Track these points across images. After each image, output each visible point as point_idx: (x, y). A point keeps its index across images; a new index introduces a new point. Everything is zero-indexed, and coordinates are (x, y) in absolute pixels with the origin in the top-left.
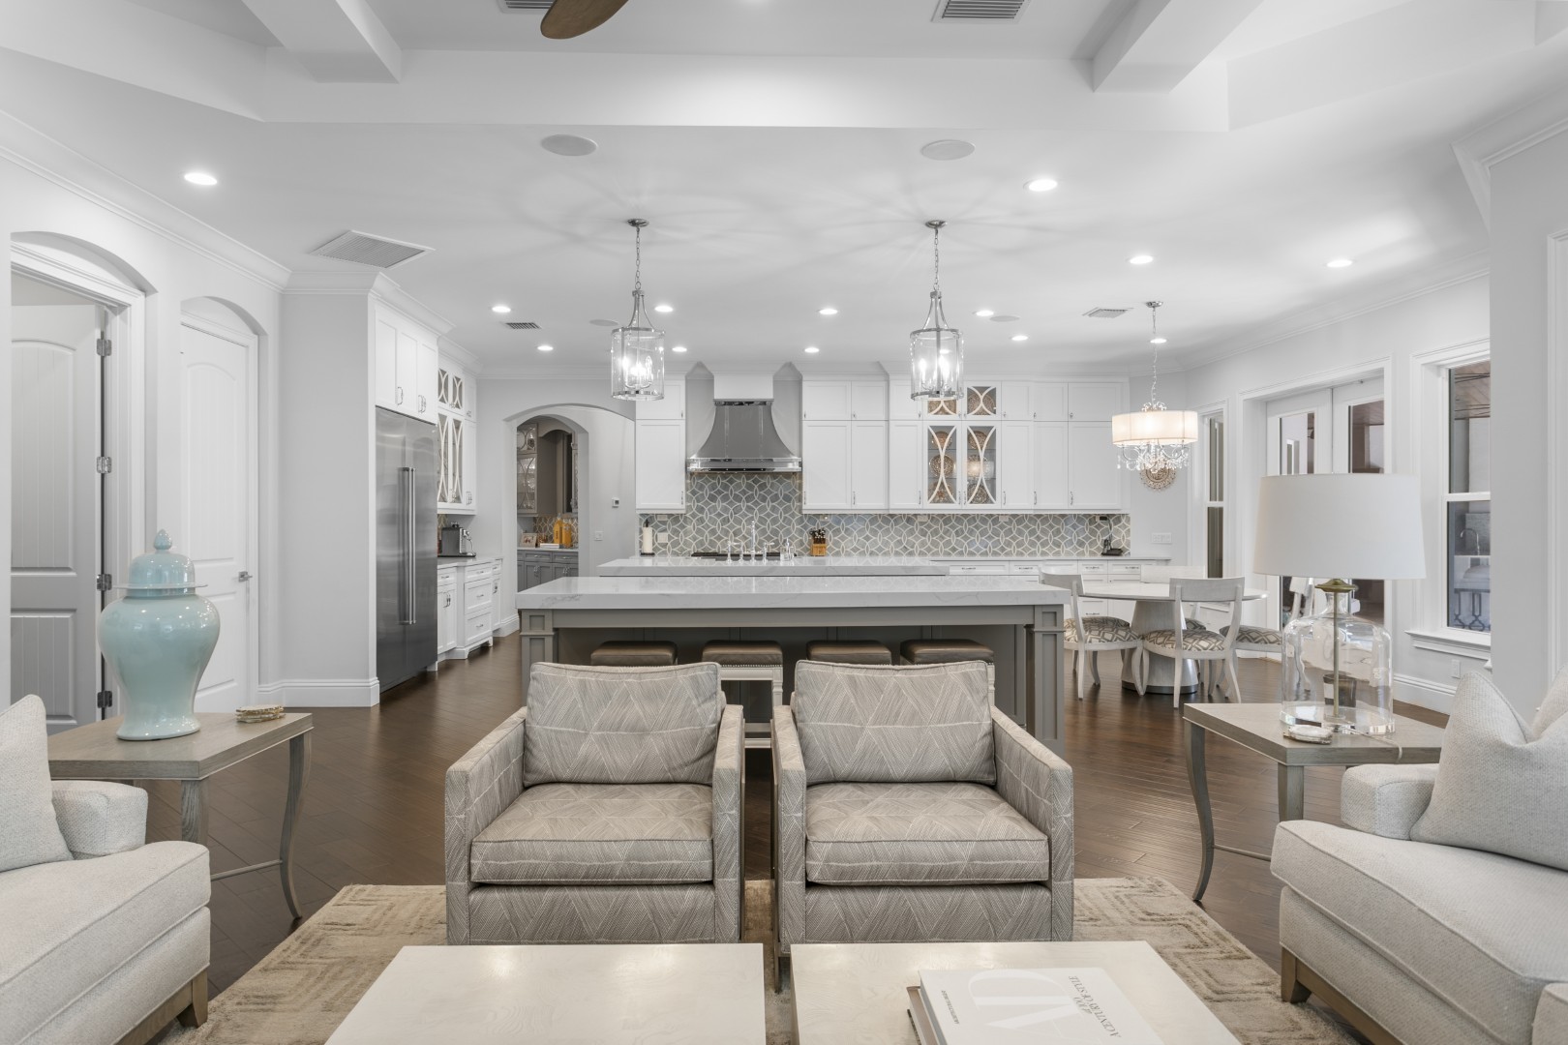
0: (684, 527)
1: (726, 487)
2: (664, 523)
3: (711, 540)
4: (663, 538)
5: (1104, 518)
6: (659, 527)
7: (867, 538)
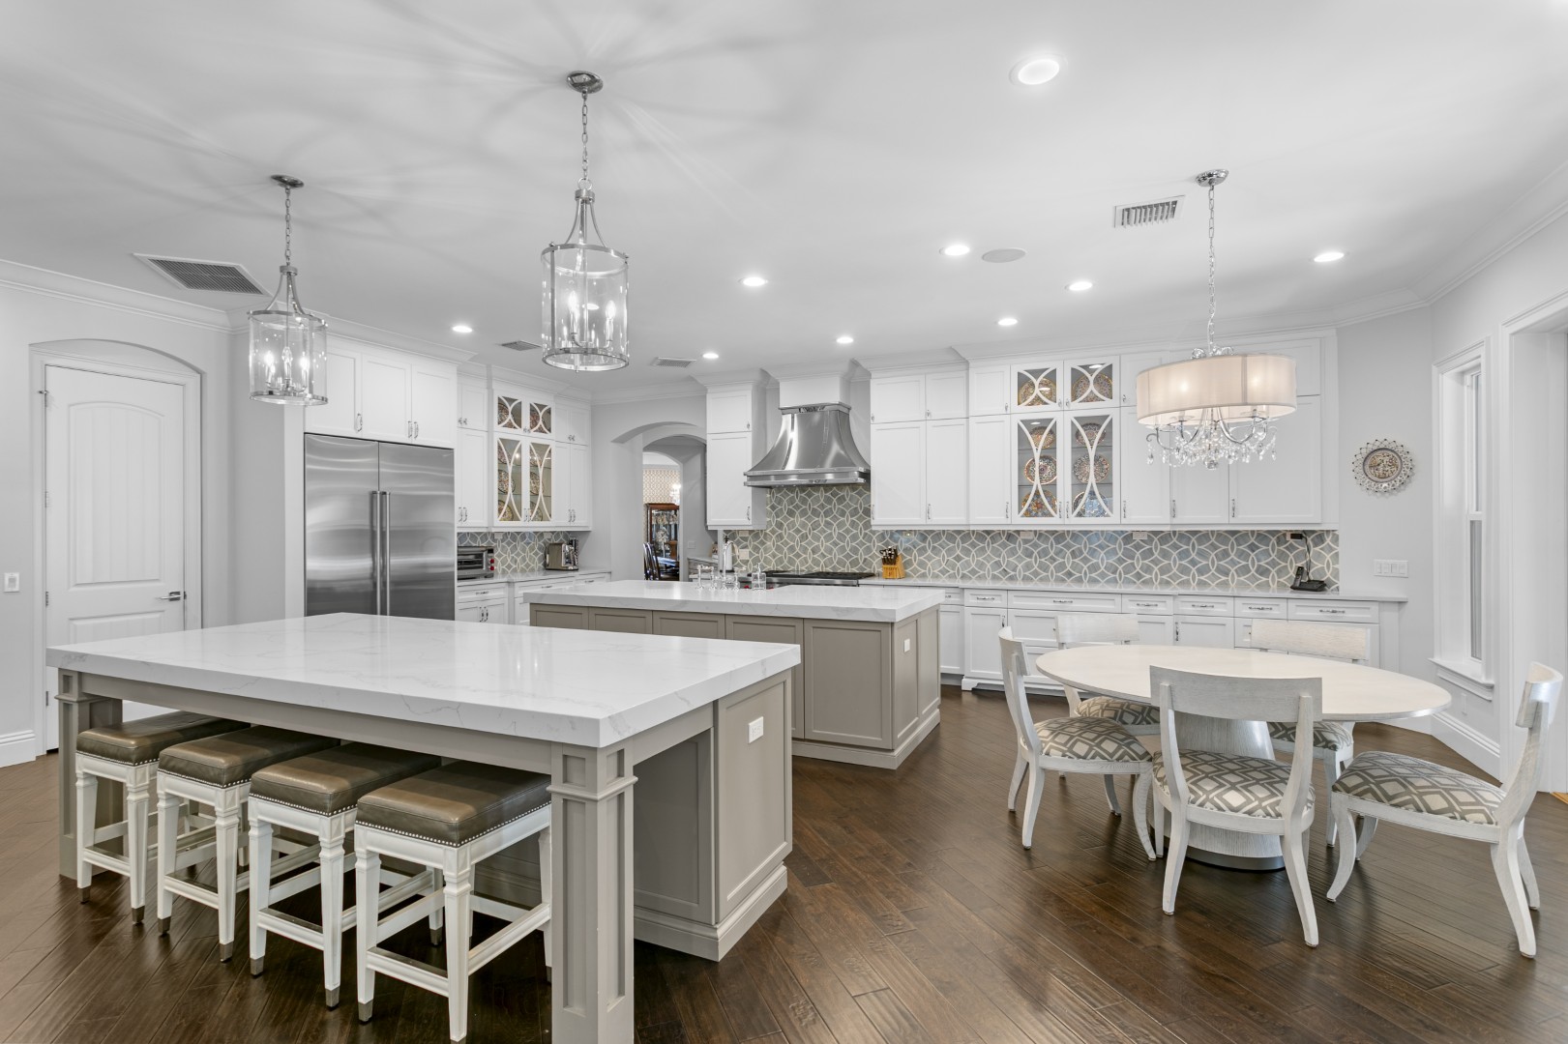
0: (764, 543)
1: (804, 501)
2: (745, 539)
3: (790, 558)
4: (744, 554)
5: (1297, 536)
6: (741, 543)
7: (958, 559)
